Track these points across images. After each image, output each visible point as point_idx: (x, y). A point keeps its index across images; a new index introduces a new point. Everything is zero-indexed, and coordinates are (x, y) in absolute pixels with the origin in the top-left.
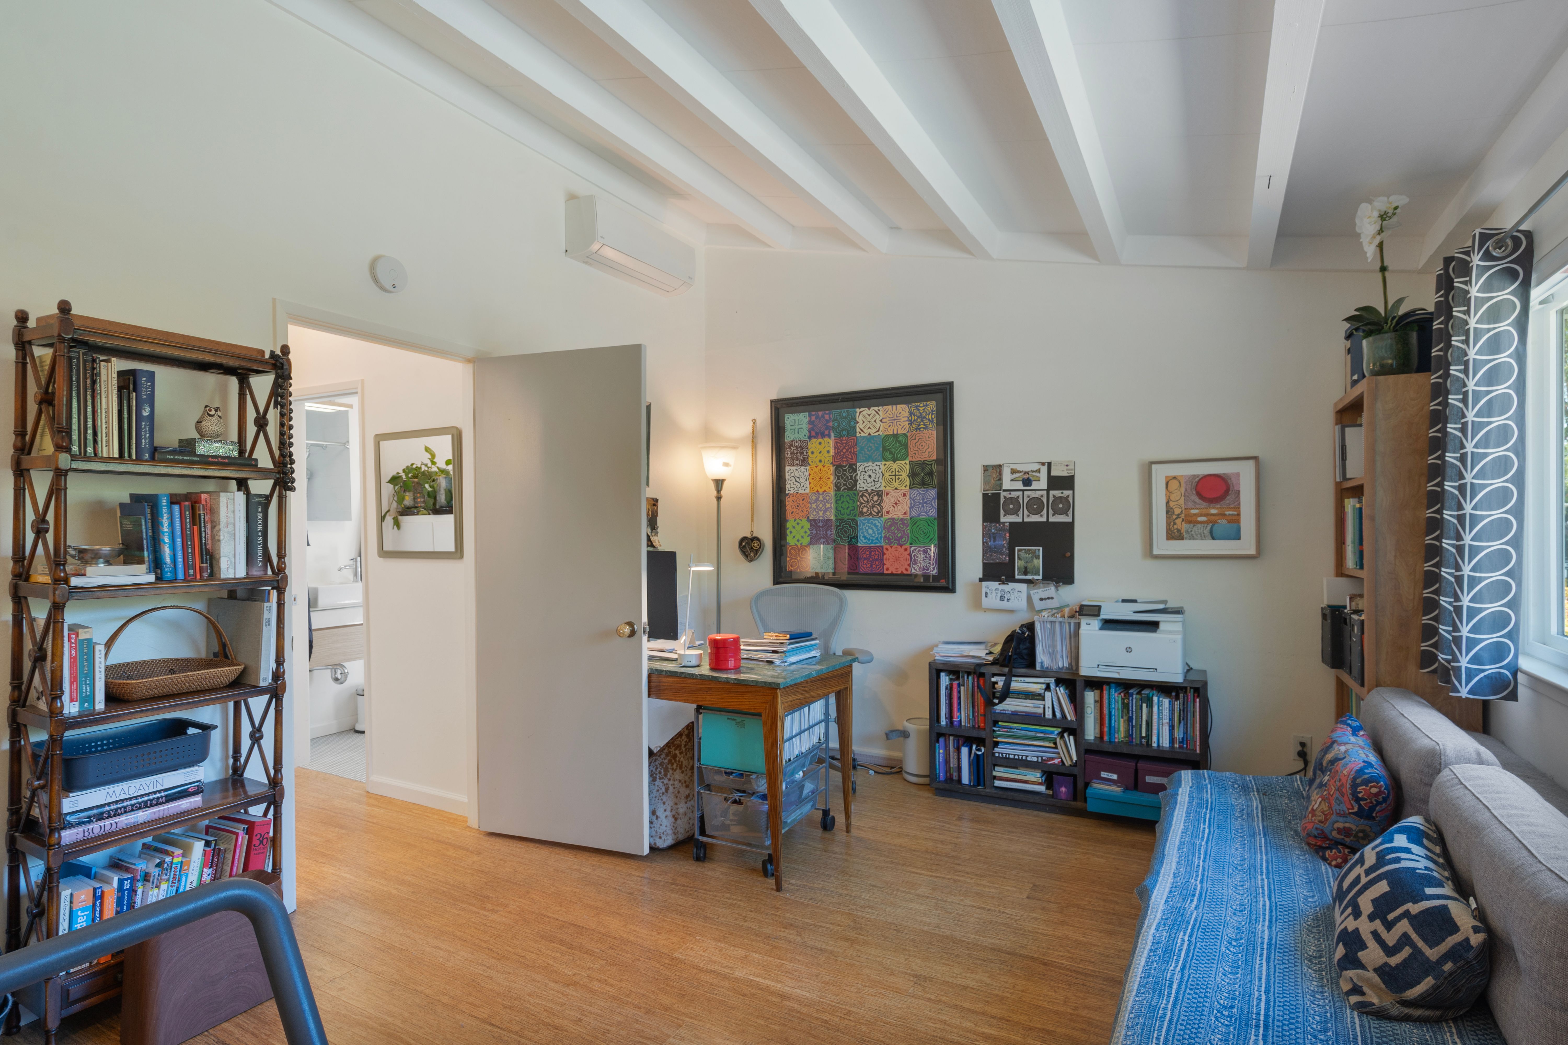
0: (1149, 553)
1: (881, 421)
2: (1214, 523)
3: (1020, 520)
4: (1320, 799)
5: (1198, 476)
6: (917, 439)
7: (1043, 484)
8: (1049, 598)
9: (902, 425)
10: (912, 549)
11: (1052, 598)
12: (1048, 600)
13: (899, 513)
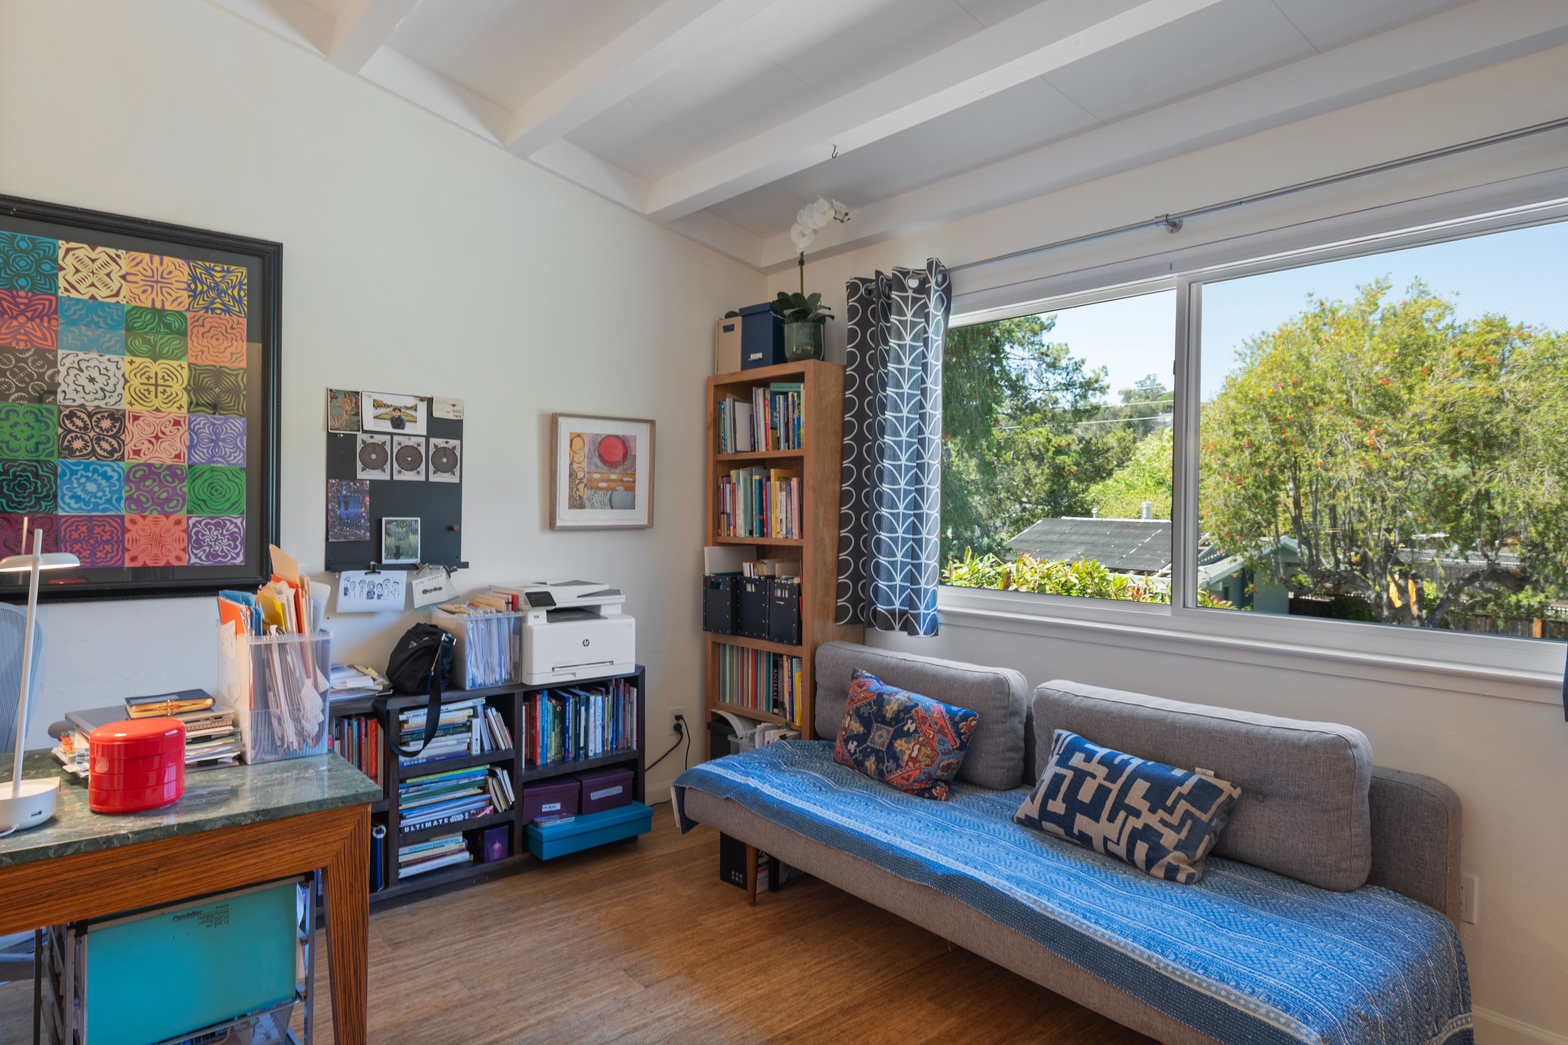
0: (551, 523)
1: (123, 277)
2: (614, 489)
3: (387, 477)
4: (918, 746)
5: (601, 435)
6: (207, 326)
7: (421, 427)
8: (435, 589)
9: (175, 295)
10: (192, 522)
11: (440, 589)
12: (434, 593)
13: (163, 456)
